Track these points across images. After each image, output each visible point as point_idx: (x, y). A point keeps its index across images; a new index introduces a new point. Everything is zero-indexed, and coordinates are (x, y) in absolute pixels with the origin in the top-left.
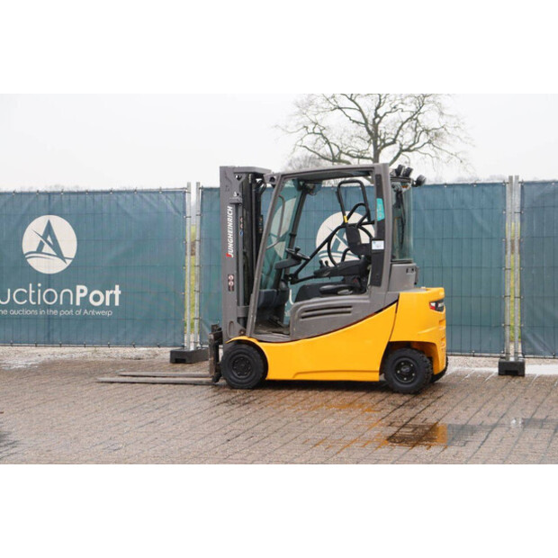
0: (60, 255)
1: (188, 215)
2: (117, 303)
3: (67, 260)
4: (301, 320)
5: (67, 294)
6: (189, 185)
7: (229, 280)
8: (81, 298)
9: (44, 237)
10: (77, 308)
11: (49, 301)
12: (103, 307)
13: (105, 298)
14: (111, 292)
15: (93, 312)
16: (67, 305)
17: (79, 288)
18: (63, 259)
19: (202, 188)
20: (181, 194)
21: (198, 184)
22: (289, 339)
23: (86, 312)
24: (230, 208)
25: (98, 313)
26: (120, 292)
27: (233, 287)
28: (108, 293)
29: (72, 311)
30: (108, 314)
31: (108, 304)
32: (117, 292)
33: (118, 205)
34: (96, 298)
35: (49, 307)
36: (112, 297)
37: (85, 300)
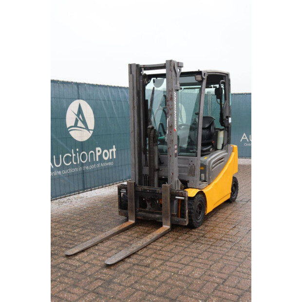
0: (87, 128)
2: (115, 157)
10: (97, 163)
11: (83, 161)
12: (109, 160)
13: (109, 154)
15: (105, 164)
16: (93, 162)
17: (98, 149)
18: (89, 130)
23: (102, 165)
25: (107, 164)
26: (115, 150)
28: (111, 151)
29: (95, 165)
30: (112, 164)
31: (111, 158)
32: (114, 150)
34: (106, 155)
35: (84, 164)
37: (100, 156)
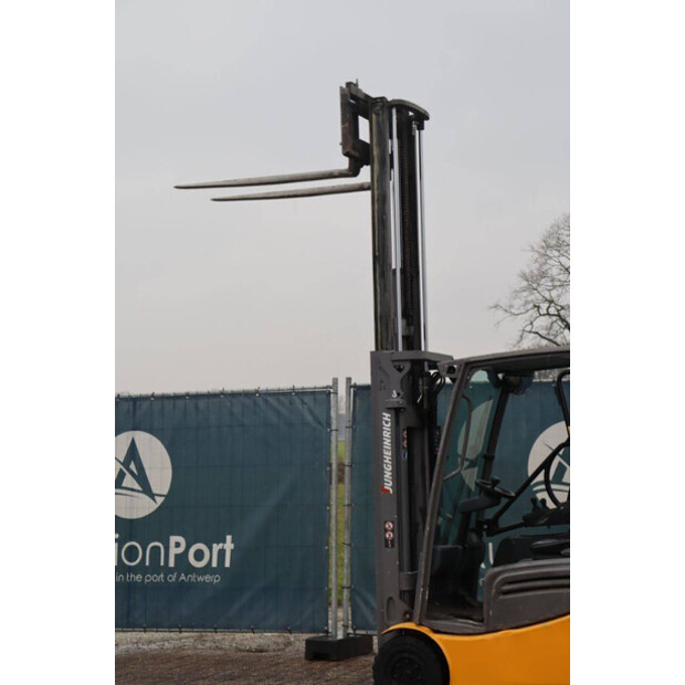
0: (146, 489)
1: (334, 427)
2: (227, 564)
3: (156, 498)
4: (502, 597)
5: (156, 549)
6: (335, 381)
7: (386, 531)
8: (176, 555)
9: (126, 464)
10: (171, 571)
11: (130, 561)
12: (208, 569)
13: (211, 555)
14: (221, 545)
15: (193, 577)
16: (155, 567)
17: (173, 539)
18: (152, 496)
19: (355, 386)
20: (323, 396)
21: (349, 380)
22: (483, 629)
23: (183, 577)
24: (387, 416)
25: (200, 579)
26: (232, 546)
27: (392, 541)
28: (216, 548)
29: (162, 576)
30: (215, 579)
31: (214, 564)
32: (229, 546)
33: (232, 414)
34: (199, 555)
35: (130, 569)
36: (222, 553)
37: (181, 558)
